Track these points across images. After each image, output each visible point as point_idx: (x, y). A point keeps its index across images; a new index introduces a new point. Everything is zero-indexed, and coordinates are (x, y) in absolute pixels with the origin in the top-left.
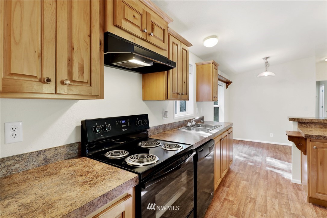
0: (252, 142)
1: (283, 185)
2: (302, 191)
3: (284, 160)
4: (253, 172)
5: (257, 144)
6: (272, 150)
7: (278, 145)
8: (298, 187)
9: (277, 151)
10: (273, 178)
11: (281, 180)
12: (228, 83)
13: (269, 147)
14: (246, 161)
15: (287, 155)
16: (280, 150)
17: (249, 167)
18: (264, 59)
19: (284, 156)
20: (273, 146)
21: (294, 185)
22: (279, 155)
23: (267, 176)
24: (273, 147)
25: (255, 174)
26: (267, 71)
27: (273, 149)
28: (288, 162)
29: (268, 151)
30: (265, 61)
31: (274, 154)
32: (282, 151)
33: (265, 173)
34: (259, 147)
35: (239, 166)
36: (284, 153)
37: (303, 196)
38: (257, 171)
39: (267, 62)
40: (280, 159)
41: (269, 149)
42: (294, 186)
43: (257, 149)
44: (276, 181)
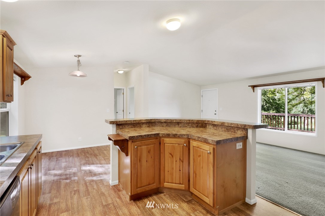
0: (58, 151)
1: (106, 193)
2: (122, 191)
3: (97, 164)
4: (71, 193)
5: (65, 152)
6: (83, 156)
7: (86, 148)
8: (117, 188)
9: (88, 156)
10: (94, 189)
11: (102, 188)
12: (24, 77)
13: (79, 153)
14: (59, 181)
15: (97, 156)
16: (89, 153)
17: (64, 187)
18: (76, 56)
19: (95, 159)
20: (82, 150)
21: (114, 187)
22: (90, 159)
23: (88, 190)
24: (82, 152)
25: (74, 194)
26: (79, 71)
27: (83, 154)
28: (101, 164)
29: (79, 158)
30: (77, 59)
31: (86, 160)
32: (92, 154)
33: (85, 187)
34: (68, 156)
35: (50, 193)
36: (95, 156)
37: (124, 196)
38: (75, 189)
39: (79, 61)
40: (93, 164)
41: (80, 155)
42: (114, 190)
43: (68, 159)
44: (98, 192)
